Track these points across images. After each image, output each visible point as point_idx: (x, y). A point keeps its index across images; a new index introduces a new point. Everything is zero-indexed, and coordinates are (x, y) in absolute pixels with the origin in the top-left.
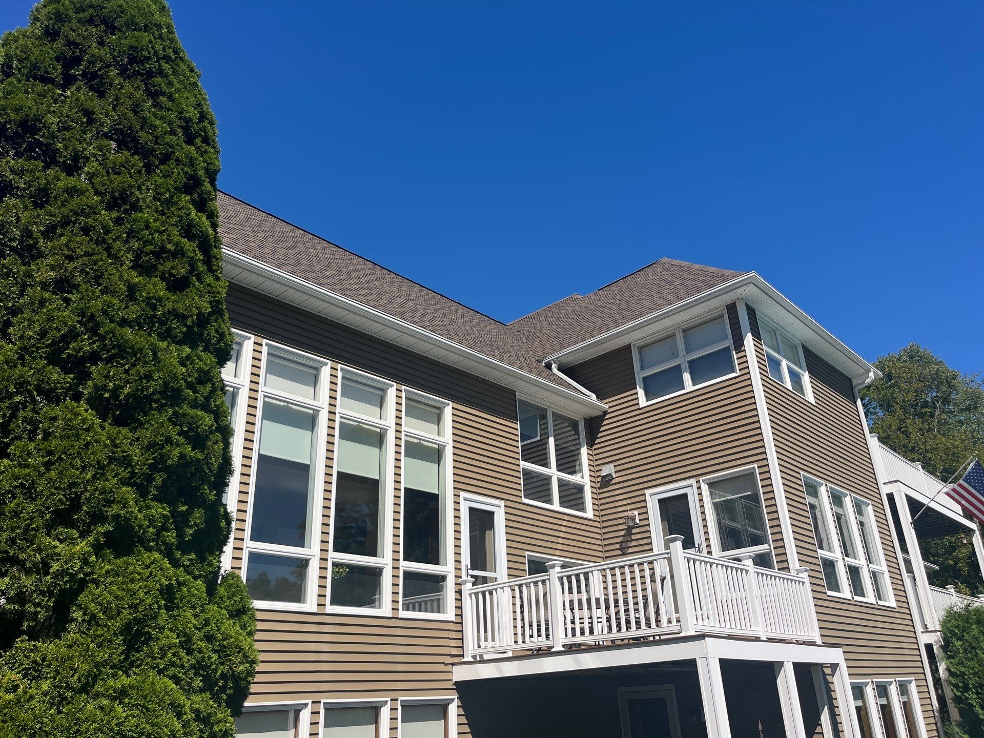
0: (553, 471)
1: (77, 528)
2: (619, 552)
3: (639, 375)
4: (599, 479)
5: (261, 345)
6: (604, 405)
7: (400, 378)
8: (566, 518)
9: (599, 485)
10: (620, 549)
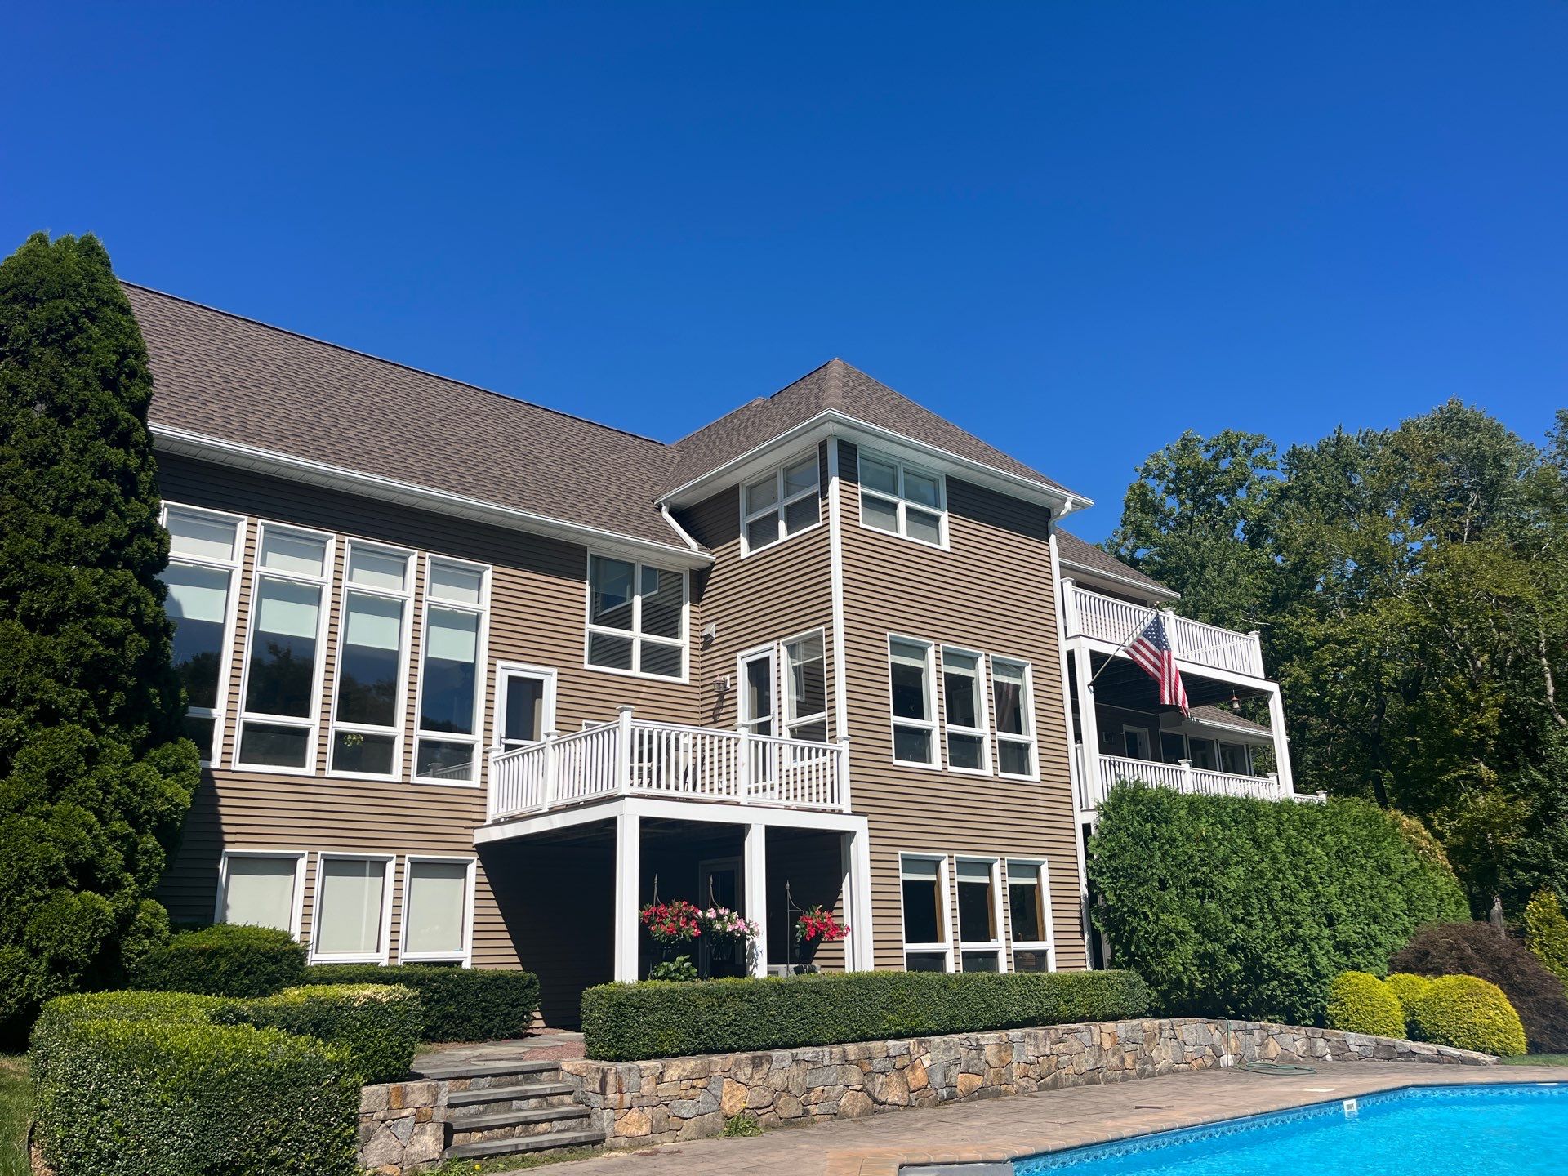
0: (636, 635)
1: (14, 707)
2: (712, 720)
3: (745, 520)
4: (703, 640)
5: (256, 525)
6: (709, 556)
7: (423, 544)
8: (647, 683)
9: (701, 646)
10: (714, 716)
